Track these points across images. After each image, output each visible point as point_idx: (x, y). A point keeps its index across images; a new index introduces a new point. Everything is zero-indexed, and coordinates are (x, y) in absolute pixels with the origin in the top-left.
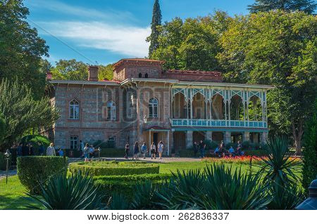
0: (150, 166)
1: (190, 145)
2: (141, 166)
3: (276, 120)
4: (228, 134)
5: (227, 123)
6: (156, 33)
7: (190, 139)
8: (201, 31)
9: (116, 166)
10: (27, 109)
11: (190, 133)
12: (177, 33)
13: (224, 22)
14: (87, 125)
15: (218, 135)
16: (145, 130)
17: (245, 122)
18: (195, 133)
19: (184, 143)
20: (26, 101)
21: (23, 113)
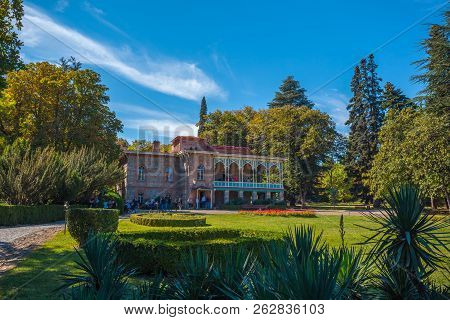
0: (198, 217)
1: (227, 201)
2: (190, 218)
3: (288, 184)
4: (255, 193)
5: (255, 185)
6: (203, 120)
7: (227, 196)
8: (234, 120)
9: (169, 218)
10: (101, 170)
11: (227, 192)
12: (218, 119)
13: (251, 114)
14: (151, 185)
15: (248, 194)
16: (194, 189)
17: (266, 184)
18: (231, 192)
19: (223, 200)
20: (100, 163)
21: (97, 173)
